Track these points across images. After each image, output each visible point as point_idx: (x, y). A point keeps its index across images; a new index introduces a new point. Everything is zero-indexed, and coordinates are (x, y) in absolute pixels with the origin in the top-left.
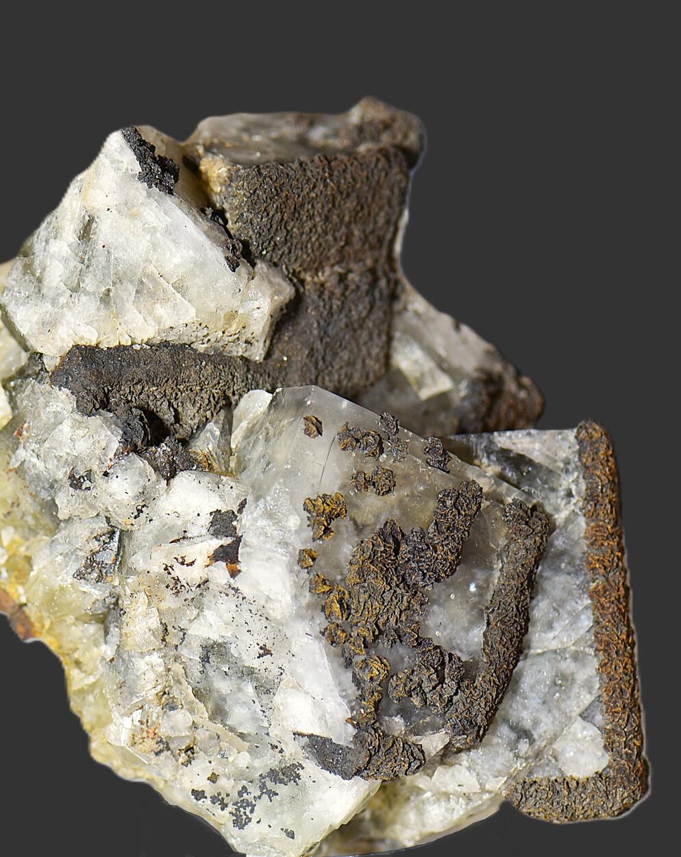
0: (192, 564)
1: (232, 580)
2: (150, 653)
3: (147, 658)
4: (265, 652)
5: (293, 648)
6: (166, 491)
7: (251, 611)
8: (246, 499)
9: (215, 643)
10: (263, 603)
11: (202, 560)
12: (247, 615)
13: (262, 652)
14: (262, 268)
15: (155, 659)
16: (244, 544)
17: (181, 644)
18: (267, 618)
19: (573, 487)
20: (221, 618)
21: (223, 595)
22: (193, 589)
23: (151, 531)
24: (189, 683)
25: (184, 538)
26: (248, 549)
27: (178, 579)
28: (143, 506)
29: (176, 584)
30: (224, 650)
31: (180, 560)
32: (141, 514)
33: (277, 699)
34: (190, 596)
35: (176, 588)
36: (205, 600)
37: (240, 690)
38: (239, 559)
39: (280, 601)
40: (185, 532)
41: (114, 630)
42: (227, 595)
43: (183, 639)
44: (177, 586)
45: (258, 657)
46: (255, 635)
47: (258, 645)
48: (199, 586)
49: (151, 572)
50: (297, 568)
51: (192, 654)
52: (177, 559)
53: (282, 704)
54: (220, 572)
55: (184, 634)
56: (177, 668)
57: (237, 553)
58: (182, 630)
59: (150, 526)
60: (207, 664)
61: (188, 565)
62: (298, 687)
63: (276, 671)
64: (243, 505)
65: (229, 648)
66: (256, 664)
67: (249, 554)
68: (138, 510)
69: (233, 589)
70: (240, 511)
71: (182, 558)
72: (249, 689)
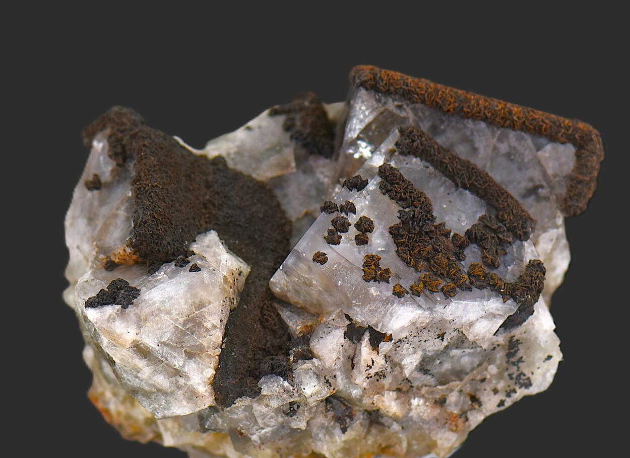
0: (373, 362)
1: (393, 341)
2: (410, 404)
3: (413, 407)
4: (441, 337)
5: (449, 319)
6: (320, 361)
7: (415, 336)
8: (345, 314)
9: (420, 363)
10: (415, 328)
11: (374, 356)
12: (416, 339)
13: (440, 338)
14: (197, 248)
15: (415, 402)
16: (375, 326)
17: (411, 383)
18: (424, 328)
19: (396, 103)
20: (410, 355)
21: (398, 349)
22: (387, 365)
23: (342, 379)
24: (436, 386)
25: (352, 360)
26: (380, 325)
27: (377, 373)
28: (325, 378)
29: (378, 375)
30: (426, 359)
31: (368, 368)
32: (330, 381)
33: (471, 338)
34: (389, 370)
35: (381, 375)
36: (396, 360)
37: (453, 357)
38: (384, 333)
39: (419, 317)
40: (349, 358)
41: (383, 420)
42: (399, 347)
43: (409, 381)
44: (380, 375)
45: (443, 341)
46: (429, 338)
47: (435, 339)
48: (386, 362)
49: (366, 387)
50: (402, 299)
51: (421, 379)
52: (367, 370)
53: (475, 337)
54: (385, 347)
55: (407, 379)
56: (424, 390)
57: (379, 332)
58: (403, 380)
59: (339, 379)
60: (430, 372)
61: (373, 365)
62: (471, 324)
63: (455, 334)
64: (348, 317)
65: (428, 355)
66: (445, 343)
67: (383, 326)
68: (326, 383)
69: (397, 342)
70: (351, 320)
71: (367, 367)
72: (455, 352)
